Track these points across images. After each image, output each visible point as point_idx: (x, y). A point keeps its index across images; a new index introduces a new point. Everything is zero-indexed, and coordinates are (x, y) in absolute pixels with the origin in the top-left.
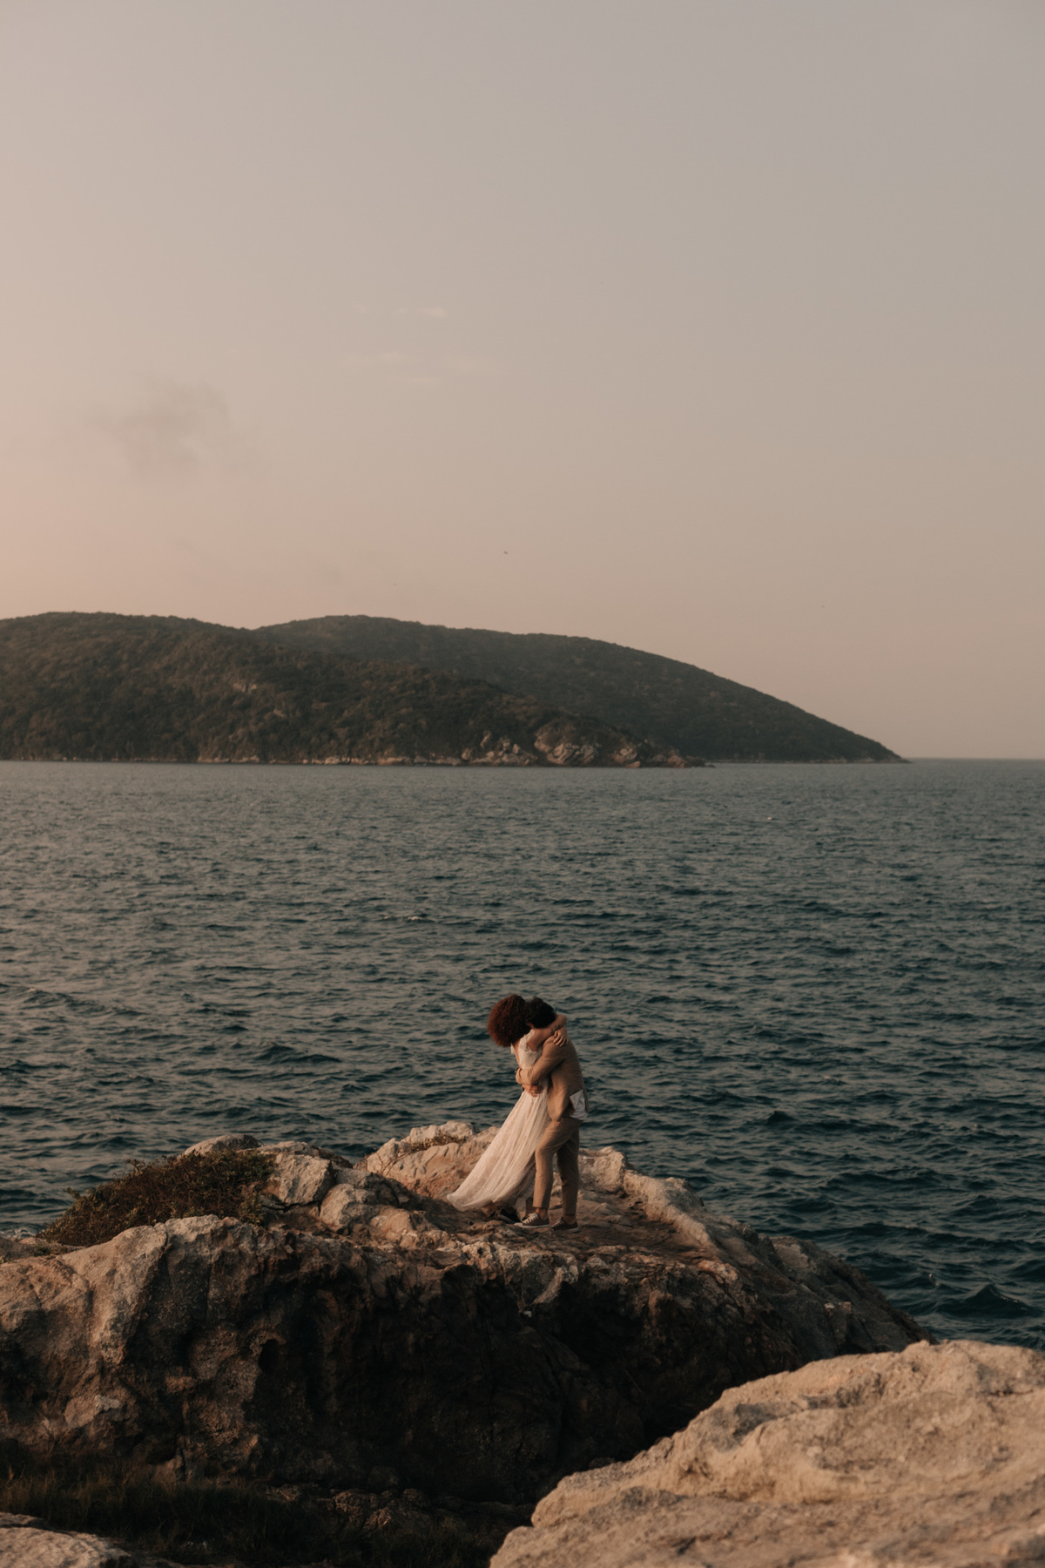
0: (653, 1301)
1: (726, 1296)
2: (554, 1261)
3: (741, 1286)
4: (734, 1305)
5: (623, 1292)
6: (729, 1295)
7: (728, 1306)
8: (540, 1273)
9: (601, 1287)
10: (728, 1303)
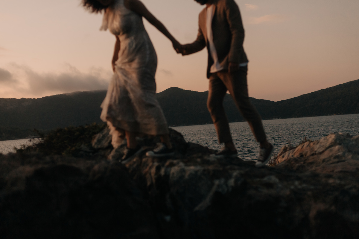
2: (213, 174)
8: (200, 184)
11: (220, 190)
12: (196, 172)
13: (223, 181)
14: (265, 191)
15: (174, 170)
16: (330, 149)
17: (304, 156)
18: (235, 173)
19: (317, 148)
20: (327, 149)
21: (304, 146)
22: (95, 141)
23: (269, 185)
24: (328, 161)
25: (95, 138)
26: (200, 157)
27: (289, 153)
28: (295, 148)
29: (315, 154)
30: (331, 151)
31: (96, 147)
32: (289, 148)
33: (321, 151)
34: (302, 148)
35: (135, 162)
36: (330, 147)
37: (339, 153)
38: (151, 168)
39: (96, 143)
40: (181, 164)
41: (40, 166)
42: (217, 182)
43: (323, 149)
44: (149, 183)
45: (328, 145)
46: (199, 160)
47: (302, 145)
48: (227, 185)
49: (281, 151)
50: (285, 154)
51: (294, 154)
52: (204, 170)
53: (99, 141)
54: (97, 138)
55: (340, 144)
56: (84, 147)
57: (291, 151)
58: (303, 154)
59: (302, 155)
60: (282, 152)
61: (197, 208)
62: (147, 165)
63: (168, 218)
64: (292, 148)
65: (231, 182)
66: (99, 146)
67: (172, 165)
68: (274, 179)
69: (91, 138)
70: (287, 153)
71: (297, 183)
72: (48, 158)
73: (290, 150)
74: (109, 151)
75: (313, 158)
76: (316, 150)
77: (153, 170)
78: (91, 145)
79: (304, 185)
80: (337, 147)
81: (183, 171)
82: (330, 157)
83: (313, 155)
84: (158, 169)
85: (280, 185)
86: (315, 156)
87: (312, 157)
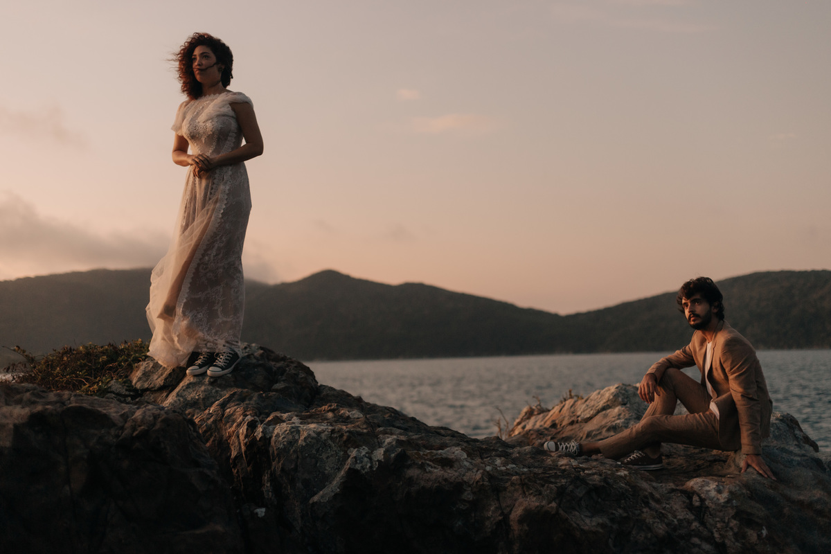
0: (517, 513)
1: (695, 525)
2: (349, 438)
3: (732, 512)
4: (710, 539)
5: (468, 495)
6: (703, 523)
7: (696, 540)
8: (324, 456)
9: (423, 483)
10: (697, 534)
11: (358, 467)
12: (319, 434)
13: (364, 450)
14: (438, 472)
15: (280, 430)
16: (604, 412)
17: (559, 426)
18: (389, 440)
19: (582, 410)
20: (598, 412)
21: (564, 406)
22: (139, 374)
23: (447, 463)
24: (596, 435)
25: (138, 367)
26: (332, 411)
27: (536, 421)
28: (549, 411)
29: (577, 422)
30: (606, 416)
31: (138, 386)
32: (536, 410)
33: (588, 416)
34: (560, 411)
35: (211, 415)
36: (604, 409)
37: (618, 421)
38: (239, 425)
39: (140, 379)
40: (295, 419)
41: (39, 408)
42: (354, 453)
43: (592, 412)
44: (234, 454)
45: (601, 404)
46: (330, 415)
47: (562, 405)
48: (371, 459)
49: (521, 417)
50: (528, 423)
51: (545, 423)
52: (333, 431)
53: (146, 375)
54: (142, 368)
55: (624, 404)
56: (115, 385)
57: (542, 415)
58: (557, 422)
59: (554, 425)
60: (522, 419)
61: (316, 498)
62: (234, 421)
63: (261, 512)
64: (543, 411)
65: (379, 454)
66: (146, 385)
67: (278, 420)
68: (457, 452)
69: (130, 368)
70: (533, 419)
71: (498, 461)
72: (52, 396)
73: (539, 414)
74: (165, 394)
75: (572, 430)
76: (579, 413)
77: (243, 430)
78: (131, 382)
79: (510, 466)
80: (616, 410)
81: (296, 431)
82: (602, 427)
83: (572, 423)
84: (252, 426)
85: (466, 464)
86: (576, 426)
87: (570, 428)
